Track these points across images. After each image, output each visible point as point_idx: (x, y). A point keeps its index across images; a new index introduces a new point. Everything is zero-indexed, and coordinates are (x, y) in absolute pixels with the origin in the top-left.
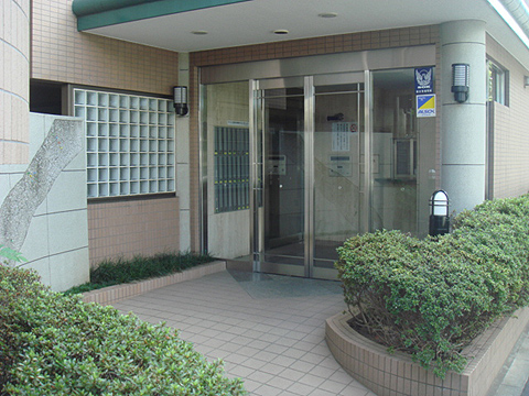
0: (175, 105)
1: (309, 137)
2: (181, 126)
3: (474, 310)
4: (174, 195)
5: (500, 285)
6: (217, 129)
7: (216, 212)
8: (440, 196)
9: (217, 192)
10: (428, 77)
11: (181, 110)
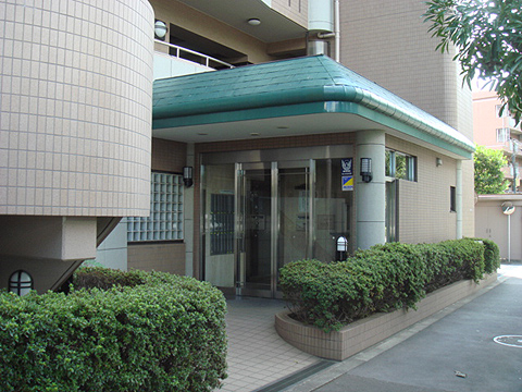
0: (185, 180)
1: (274, 201)
2: (188, 195)
3: (345, 298)
4: (182, 241)
5: (363, 286)
6: (213, 195)
7: (212, 254)
8: (341, 240)
9: (212, 241)
10: (349, 165)
11: (188, 183)
